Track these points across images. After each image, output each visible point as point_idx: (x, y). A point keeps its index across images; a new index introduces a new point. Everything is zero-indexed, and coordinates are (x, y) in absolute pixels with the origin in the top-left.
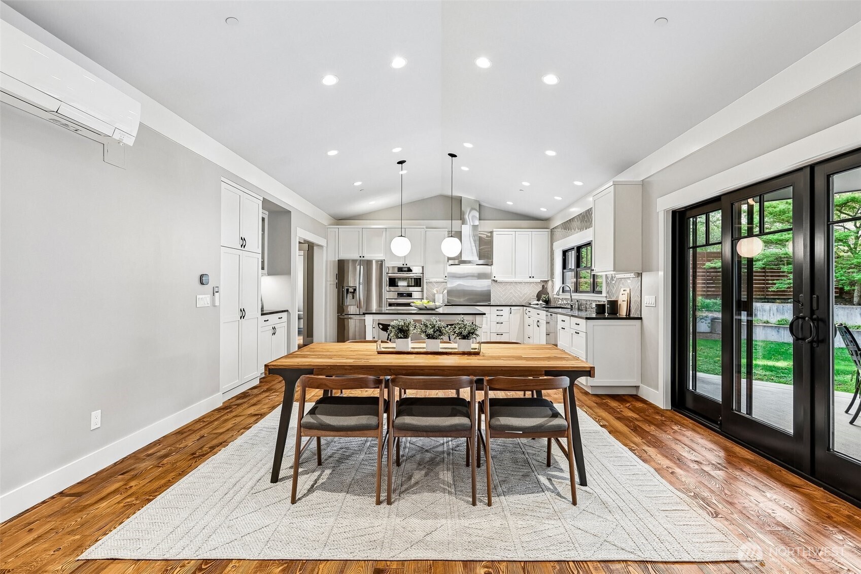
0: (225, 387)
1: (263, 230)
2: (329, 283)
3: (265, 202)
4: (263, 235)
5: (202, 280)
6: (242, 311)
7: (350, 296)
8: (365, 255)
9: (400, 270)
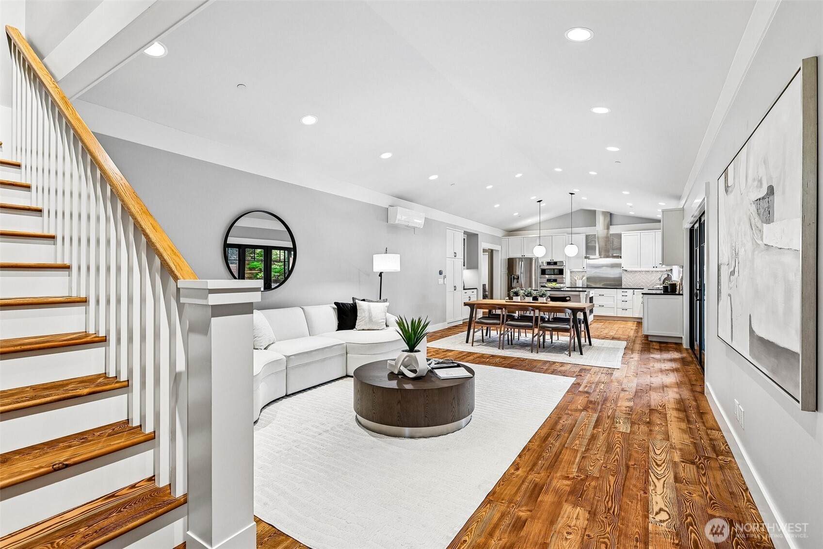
0: (448, 320)
1: (464, 245)
2: (502, 273)
3: (465, 233)
4: (464, 248)
5: (441, 273)
6: (455, 287)
7: (515, 281)
8: (525, 255)
9: (549, 263)
